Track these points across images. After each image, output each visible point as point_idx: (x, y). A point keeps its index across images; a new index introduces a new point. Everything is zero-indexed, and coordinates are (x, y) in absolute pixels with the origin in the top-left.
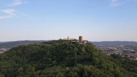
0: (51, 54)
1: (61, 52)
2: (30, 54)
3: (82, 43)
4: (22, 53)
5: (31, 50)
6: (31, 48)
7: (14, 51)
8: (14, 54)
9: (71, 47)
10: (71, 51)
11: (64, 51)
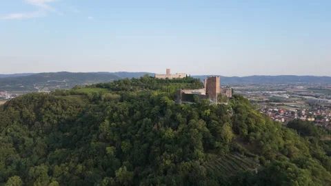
0: (113, 131)
1: (145, 130)
2: (55, 121)
3: (219, 101)
4: (33, 116)
5: (59, 109)
6: (59, 102)
7: (12, 110)
8: (13, 119)
9: (179, 115)
10: (180, 128)
11: (155, 127)
